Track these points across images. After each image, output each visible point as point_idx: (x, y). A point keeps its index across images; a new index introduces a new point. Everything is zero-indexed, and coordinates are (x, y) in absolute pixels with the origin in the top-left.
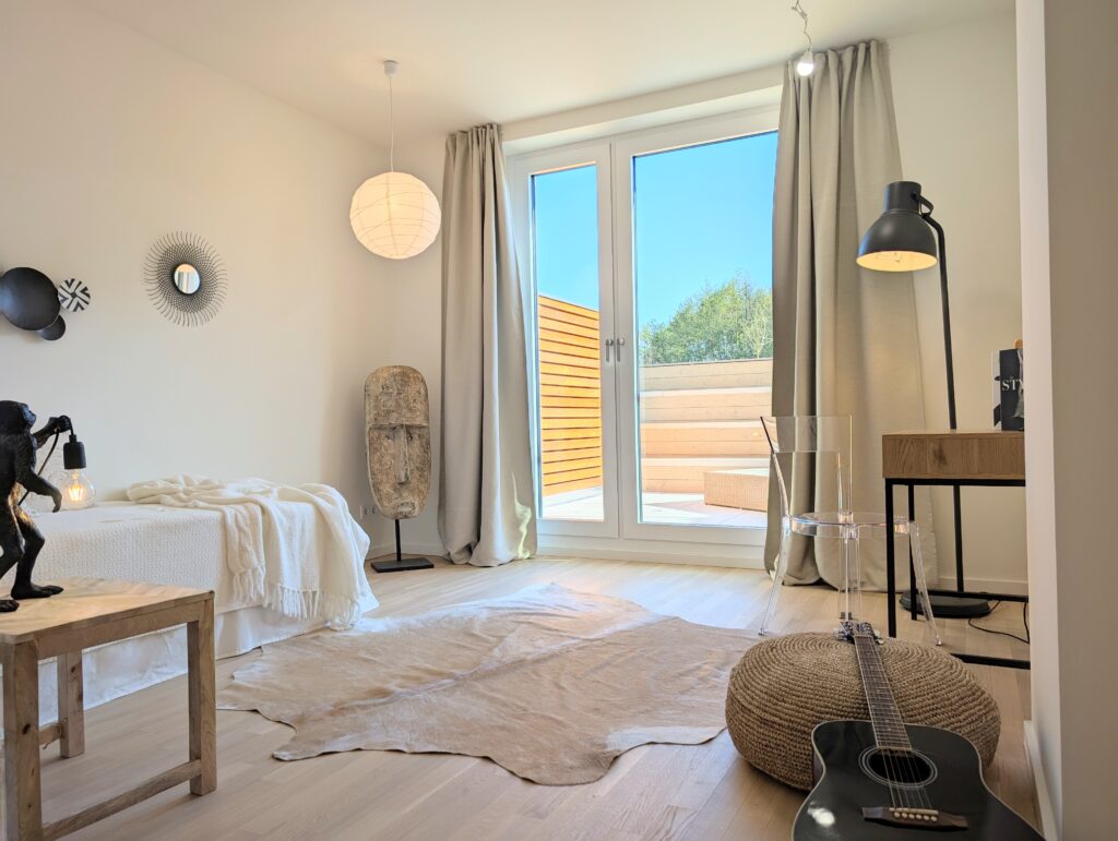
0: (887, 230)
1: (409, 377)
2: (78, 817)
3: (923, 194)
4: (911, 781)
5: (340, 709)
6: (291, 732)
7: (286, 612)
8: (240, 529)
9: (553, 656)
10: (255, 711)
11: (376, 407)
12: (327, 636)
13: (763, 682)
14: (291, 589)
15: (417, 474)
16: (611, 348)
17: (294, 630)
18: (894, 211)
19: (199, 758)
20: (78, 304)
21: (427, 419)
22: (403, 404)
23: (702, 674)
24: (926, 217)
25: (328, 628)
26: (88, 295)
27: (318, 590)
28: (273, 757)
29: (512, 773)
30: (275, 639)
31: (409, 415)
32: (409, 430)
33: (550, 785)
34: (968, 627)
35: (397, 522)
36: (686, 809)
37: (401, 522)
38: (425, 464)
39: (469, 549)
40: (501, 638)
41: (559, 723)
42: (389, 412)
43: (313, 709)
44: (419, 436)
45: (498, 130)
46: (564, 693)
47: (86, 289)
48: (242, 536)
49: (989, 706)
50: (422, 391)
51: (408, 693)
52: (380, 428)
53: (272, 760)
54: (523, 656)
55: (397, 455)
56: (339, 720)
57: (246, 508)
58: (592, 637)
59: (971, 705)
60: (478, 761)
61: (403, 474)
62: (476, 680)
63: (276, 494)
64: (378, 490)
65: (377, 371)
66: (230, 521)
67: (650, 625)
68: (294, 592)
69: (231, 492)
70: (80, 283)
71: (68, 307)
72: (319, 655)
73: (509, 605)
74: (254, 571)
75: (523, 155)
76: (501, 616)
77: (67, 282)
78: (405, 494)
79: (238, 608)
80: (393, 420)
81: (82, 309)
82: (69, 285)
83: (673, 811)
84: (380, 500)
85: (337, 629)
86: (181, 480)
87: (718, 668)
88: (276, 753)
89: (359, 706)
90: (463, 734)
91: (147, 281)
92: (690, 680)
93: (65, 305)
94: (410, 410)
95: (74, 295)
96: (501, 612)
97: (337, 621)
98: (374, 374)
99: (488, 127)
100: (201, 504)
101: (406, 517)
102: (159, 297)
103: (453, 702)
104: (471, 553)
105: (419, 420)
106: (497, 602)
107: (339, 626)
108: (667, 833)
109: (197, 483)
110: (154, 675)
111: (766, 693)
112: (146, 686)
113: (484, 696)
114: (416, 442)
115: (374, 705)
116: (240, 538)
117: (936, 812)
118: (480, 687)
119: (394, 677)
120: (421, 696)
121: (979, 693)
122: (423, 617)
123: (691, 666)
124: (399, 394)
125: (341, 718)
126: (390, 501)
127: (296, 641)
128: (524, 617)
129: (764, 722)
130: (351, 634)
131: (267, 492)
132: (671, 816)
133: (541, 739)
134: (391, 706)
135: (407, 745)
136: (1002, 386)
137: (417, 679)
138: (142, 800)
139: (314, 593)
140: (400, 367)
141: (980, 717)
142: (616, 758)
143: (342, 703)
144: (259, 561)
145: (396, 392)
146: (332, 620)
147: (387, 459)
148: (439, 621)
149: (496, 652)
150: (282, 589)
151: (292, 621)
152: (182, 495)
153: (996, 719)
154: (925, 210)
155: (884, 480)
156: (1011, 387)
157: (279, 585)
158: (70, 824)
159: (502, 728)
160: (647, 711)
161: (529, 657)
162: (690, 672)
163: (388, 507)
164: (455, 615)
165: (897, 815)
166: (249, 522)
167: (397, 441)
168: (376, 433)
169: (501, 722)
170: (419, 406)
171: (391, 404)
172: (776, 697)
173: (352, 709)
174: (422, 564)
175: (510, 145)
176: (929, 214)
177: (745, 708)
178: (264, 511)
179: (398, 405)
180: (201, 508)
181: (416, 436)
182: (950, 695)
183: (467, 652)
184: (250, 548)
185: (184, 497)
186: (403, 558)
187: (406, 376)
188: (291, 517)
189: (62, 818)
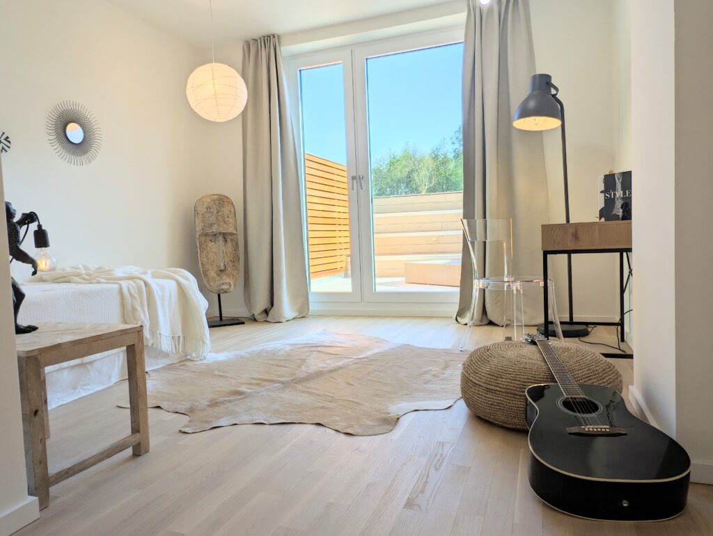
0: (532, 104)
1: (224, 202)
2: (69, 469)
3: (553, 82)
4: (591, 413)
5: (214, 404)
6: (186, 418)
7: (163, 349)
8: (131, 295)
9: (339, 368)
10: (158, 407)
11: (203, 221)
12: (188, 363)
13: (485, 369)
14: (165, 335)
15: (231, 264)
16: (355, 181)
17: (167, 361)
18: (536, 92)
19: (138, 431)
20: (3, 148)
21: (236, 229)
22: (220, 219)
23: (434, 373)
24: (554, 96)
25: (189, 360)
26: (9, 142)
27: (180, 335)
28: (180, 431)
29: (336, 430)
30: (155, 367)
31: (225, 226)
32: (225, 236)
33: (363, 436)
34: (579, 342)
35: (219, 295)
36: (448, 443)
37: (221, 295)
38: (235, 259)
39: (266, 312)
40: (304, 360)
41: (356, 403)
42: (211, 225)
43: (197, 404)
44: (231, 240)
45: (279, 39)
46: (354, 387)
47: (7, 138)
48: (133, 299)
49: (618, 375)
50: (232, 210)
51: (255, 392)
52: (206, 235)
53: (181, 434)
54: (321, 369)
55: (218, 252)
56: (216, 409)
57: (135, 282)
58: (360, 357)
59: (609, 373)
60: (313, 426)
61: (222, 265)
62: (296, 383)
63: (150, 275)
64: (206, 275)
65: (202, 198)
66: (125, 290)
67: (393, 349)
68: (167, 336)
69: (119, 272)
70: (4, 133)
72: (188, 374)
73: (303, 342)
75: (294, 56)
76: (299, 348)
78: (224, 277)
80: (215, 229)
81: (6, 151)
83: (442, 444)
84: (208, 281)
85: (194, 359)
86: (81, 267)
87: (443, 370)
88: (183, 430)
89: (225, 401)
90: (299, 412)
91: (49, 134)
92: (428, 377)
94: (225, 222)
95: (0, 142)
96: (298, 346)
97: (194, 355)
98: (201, 200)
99: (272, 37)
100: (102, 280)
101: (226, 292)
102: (57, 145)
103: (287, 395)
104: (268, 314)
105: (231, 230)
106: (294, 341)
107: (197, 358)
108: (442, 455)
109: (92, 269)
110: (81, 391)
111: (489, 374)
112: (78, 397)
113: (304, 392)
114: (229, 244)
115: (236, 400)
116: (132, 302)
117: (608, 427)
118: (299, 386)
119: (242, 384)
120: (264, 393)
121: (612, 367)
122: (249, 350)
123: (426, 369)
124: (218, 212)
125: (217, 408)
126: (215, 282)
127: (169, 367)
128: (314, 348)
129: (488, 390)
130: (205, 362)
131: (145, 273)
132: (441, 447)
133: (349, 412)
134: (247, 400)
135: (265, 420)
136: (605, 196)
137: (258, 384)
138: (107, 458)
139: (179, 337)
140: (217, 195)
141: (614, 379)
142: (398, 419)
143: (215, 399)
144: (145, 317)
145: (215, 212)
146: (190, 355)
147: (211, 255)
148: (259, 353)
149: (303, 368)
150: (160, 334)
151: (166, 355)
152: (85, 276)
153: (621, 381)
154: (553, 92)
155: (542, 252)
156: (611, 196)
157: (158, 332)
158: (65, 474)
159: (323, 408)
160: (408, 394)
161: (325, 370)
162: (426, 373)
163: (214, 286)
164: (269, 349)
165: (587, 430)
166: (137, 291)
167: (217, 243)
168: (203, 238)
169: (320, 405)
170: (231, 220)
171: (213, 219)
172: (496, 376)
173: (223, 403)
174: (237, 322)
175: (286, 50)
176: (556, 94)
177: (476, 384)
178: (146, 284)
179: (217, 220)
180: (103, 283)
181: (229, 240)
182: (598, 368)
183: (285, 369)
184: (139, 308)
185: (87, 277)
186: (223, 319)
187: (222, 201)
188: (162, 288)
189: (60, 470)
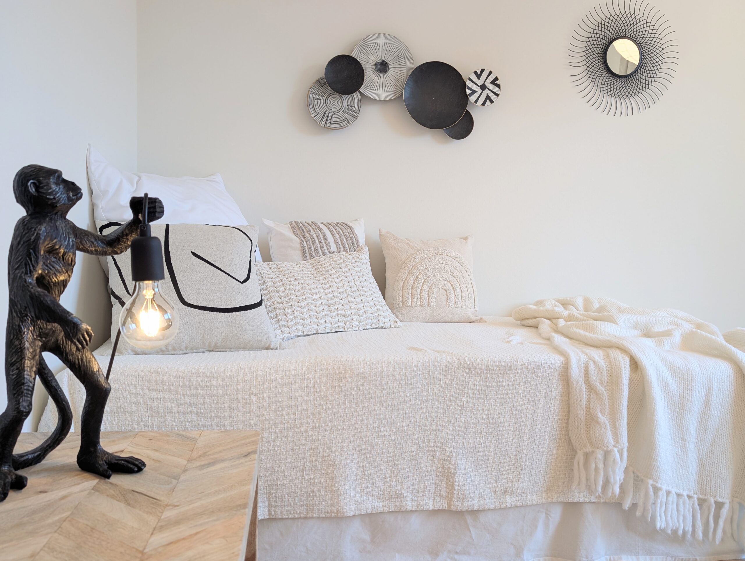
7: (662, 524)
8: (591, 388)
14: (674, 490)
20: (488, 97)
26: (499, 86)
47: (496, 79)
48: (593, 396)
57: (607, 356)
66: (576, 372)
68: (679, 495)
70: (491, 73)
71: (476, 101)
74: (607, 454)
77: (476, 73)
79: (582, 500)
81: (492, 102)
82: (479, 76)
93: (472, 99)
95: (483, 87)
102: (587, 83)
109: (594, 308)
116: (589, 400)
139: (719, 506)
150: (656, 490)
157: (651, 482)
166: (605, 379)
178: (635, 365)
